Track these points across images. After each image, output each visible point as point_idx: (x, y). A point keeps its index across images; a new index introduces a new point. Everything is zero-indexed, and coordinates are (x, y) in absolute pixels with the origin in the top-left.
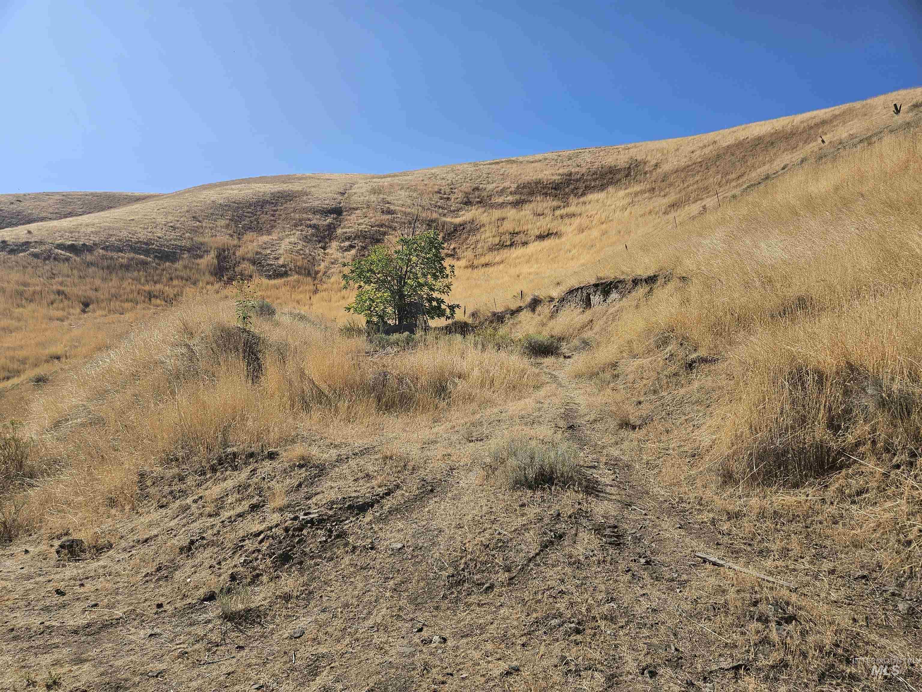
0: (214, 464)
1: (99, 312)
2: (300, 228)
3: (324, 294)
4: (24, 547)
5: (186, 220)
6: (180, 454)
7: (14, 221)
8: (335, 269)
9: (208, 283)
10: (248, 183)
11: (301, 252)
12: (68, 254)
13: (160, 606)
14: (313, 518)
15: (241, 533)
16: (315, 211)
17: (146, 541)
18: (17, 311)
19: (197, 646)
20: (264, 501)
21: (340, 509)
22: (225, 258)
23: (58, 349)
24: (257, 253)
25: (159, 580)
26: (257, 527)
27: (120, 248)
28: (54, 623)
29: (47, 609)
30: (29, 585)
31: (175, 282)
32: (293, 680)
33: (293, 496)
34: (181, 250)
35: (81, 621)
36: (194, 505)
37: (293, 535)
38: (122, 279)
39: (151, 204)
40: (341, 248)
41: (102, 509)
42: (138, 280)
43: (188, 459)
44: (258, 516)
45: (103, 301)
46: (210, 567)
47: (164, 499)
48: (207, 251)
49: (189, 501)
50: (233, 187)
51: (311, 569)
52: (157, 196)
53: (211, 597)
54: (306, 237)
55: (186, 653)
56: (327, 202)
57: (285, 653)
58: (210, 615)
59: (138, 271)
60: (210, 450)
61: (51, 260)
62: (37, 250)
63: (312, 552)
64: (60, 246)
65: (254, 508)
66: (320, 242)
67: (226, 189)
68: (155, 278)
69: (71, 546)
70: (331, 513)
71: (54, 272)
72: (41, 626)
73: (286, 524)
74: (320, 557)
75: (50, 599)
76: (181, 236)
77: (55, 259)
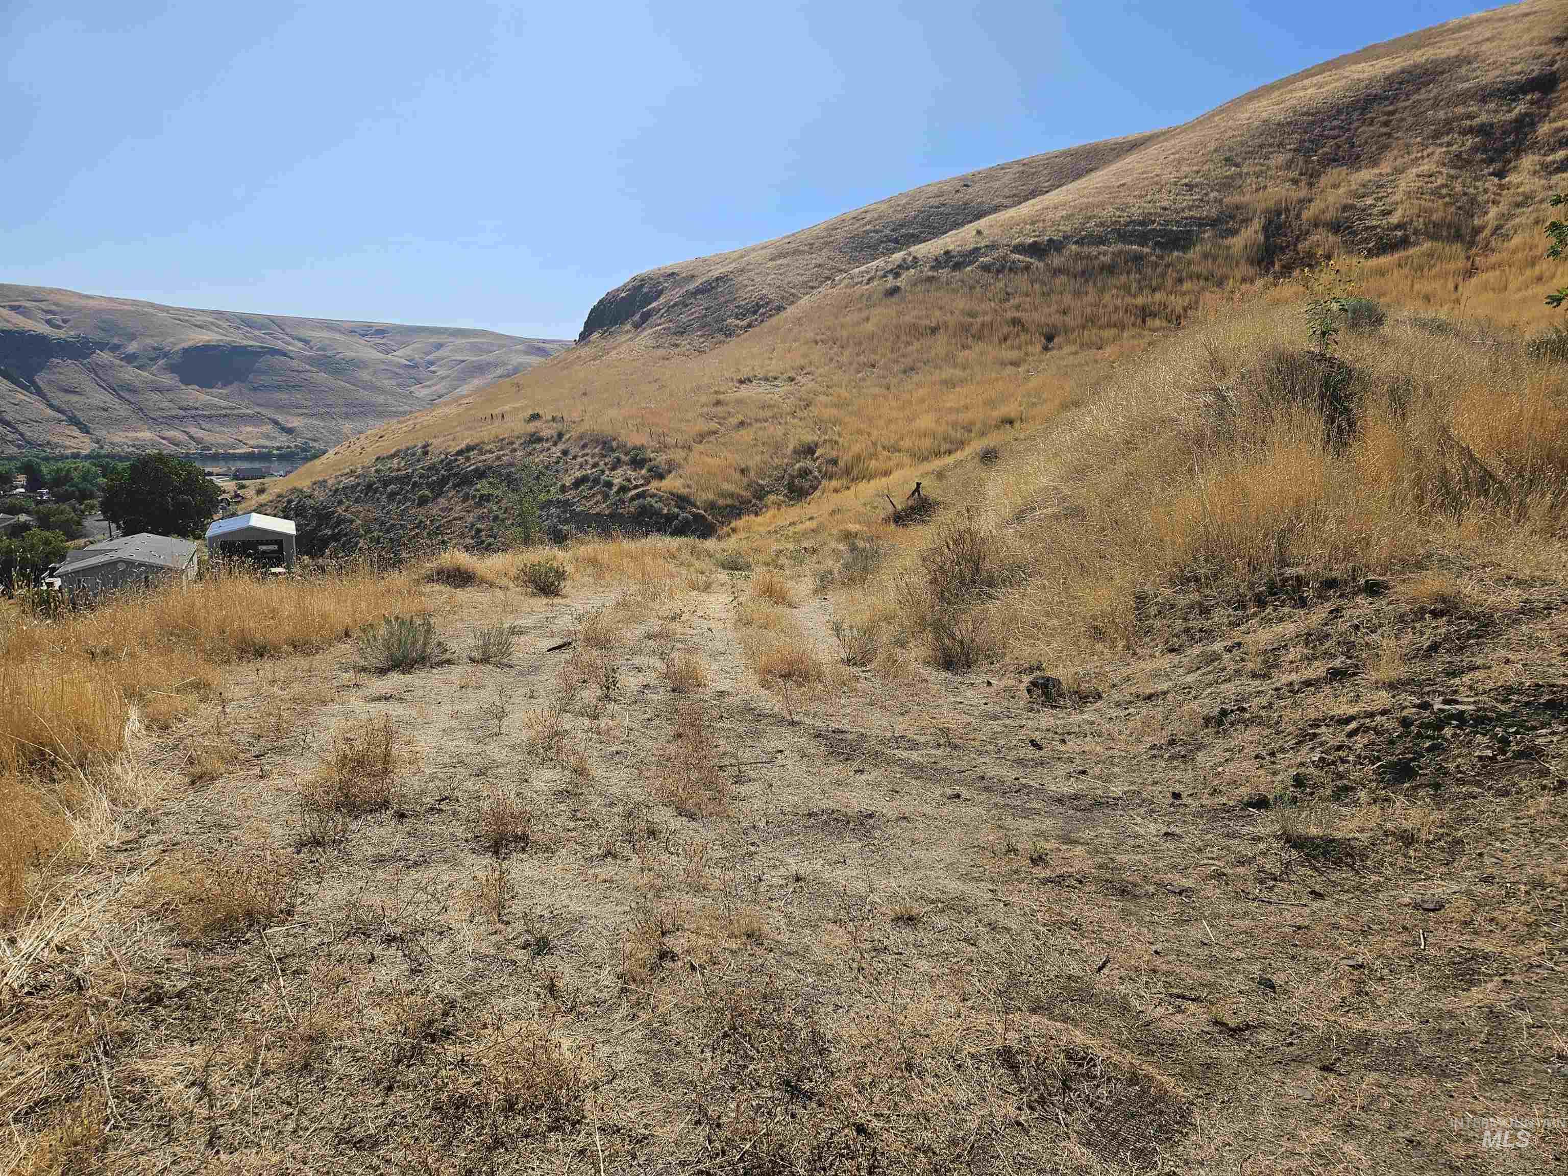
0: (1261, 593)
1: (1067, 349)
2: (1446, 139)
3: (1491, 276)
4: (985, 678)
5: (1212, 167)
6: (1203, 571)
7: (960, 218)
8: (1525, 216)
9: (1244, 280)
10: (1337, 68)
11: (1444, 191)
12: (1028, 259)
13: (1177, 796)
14: (1463, 712)
15: (1312, 714)
16: (1484, 95)
17: (1149, 697)
18: (962, 355)
19: (1241, 870)
20: (1357, 666)
21: (1527, 704)
22: (1279, 227)
23: (1010, 409)
24: (1345, 208)
25: (1172, 758)
26: (1344, 709)
27: (1100, 237)
28: (1031, 783)
29: (1020, 762)
30: (996, 726)
31: (1187, 285)
32: (1423, 976)
33: (1418, 667)
34: (1200, 225)
35: (1068, 788)
36: (1226, 656)
37: (1419, 735)
38: (1102, 290)
39: (1153, 150)
40: (1545, 166)
41: (1084, 642)
42: (1127, 288)
43: (1215, 581)
44: (1347, 690)
45: (1073, 330)
46: (1257, 757)
47: (1175, 639)
48: (1247, 221)
49: (1218, 646)
50: (1305, 82)
51: (1459, 802)
52: (1164, 133)
53: (1261, 803)
54: (1458, 156)
55: (1225, 875)
56: (1518, 68)
57: (1405, 928)
58: (1260, 830)
59: (1128, 273)
60: (1255, 569)
61: (1006, 271)
62: (988, 259)
63: (1460, 772)
64: (1019, 249)
65: (1337, 675)
66: (1491, 161)
67: (1291, 91)
68: (1154, 283)
69: (1046, 687)
70: (1504, 708)
71: (1009, 290)
72: (1016, 782)
73: (1405, 713)
74: (1479, 784)
75: (1024, 751)
76: (1201, 200)
77: (1011, 269)
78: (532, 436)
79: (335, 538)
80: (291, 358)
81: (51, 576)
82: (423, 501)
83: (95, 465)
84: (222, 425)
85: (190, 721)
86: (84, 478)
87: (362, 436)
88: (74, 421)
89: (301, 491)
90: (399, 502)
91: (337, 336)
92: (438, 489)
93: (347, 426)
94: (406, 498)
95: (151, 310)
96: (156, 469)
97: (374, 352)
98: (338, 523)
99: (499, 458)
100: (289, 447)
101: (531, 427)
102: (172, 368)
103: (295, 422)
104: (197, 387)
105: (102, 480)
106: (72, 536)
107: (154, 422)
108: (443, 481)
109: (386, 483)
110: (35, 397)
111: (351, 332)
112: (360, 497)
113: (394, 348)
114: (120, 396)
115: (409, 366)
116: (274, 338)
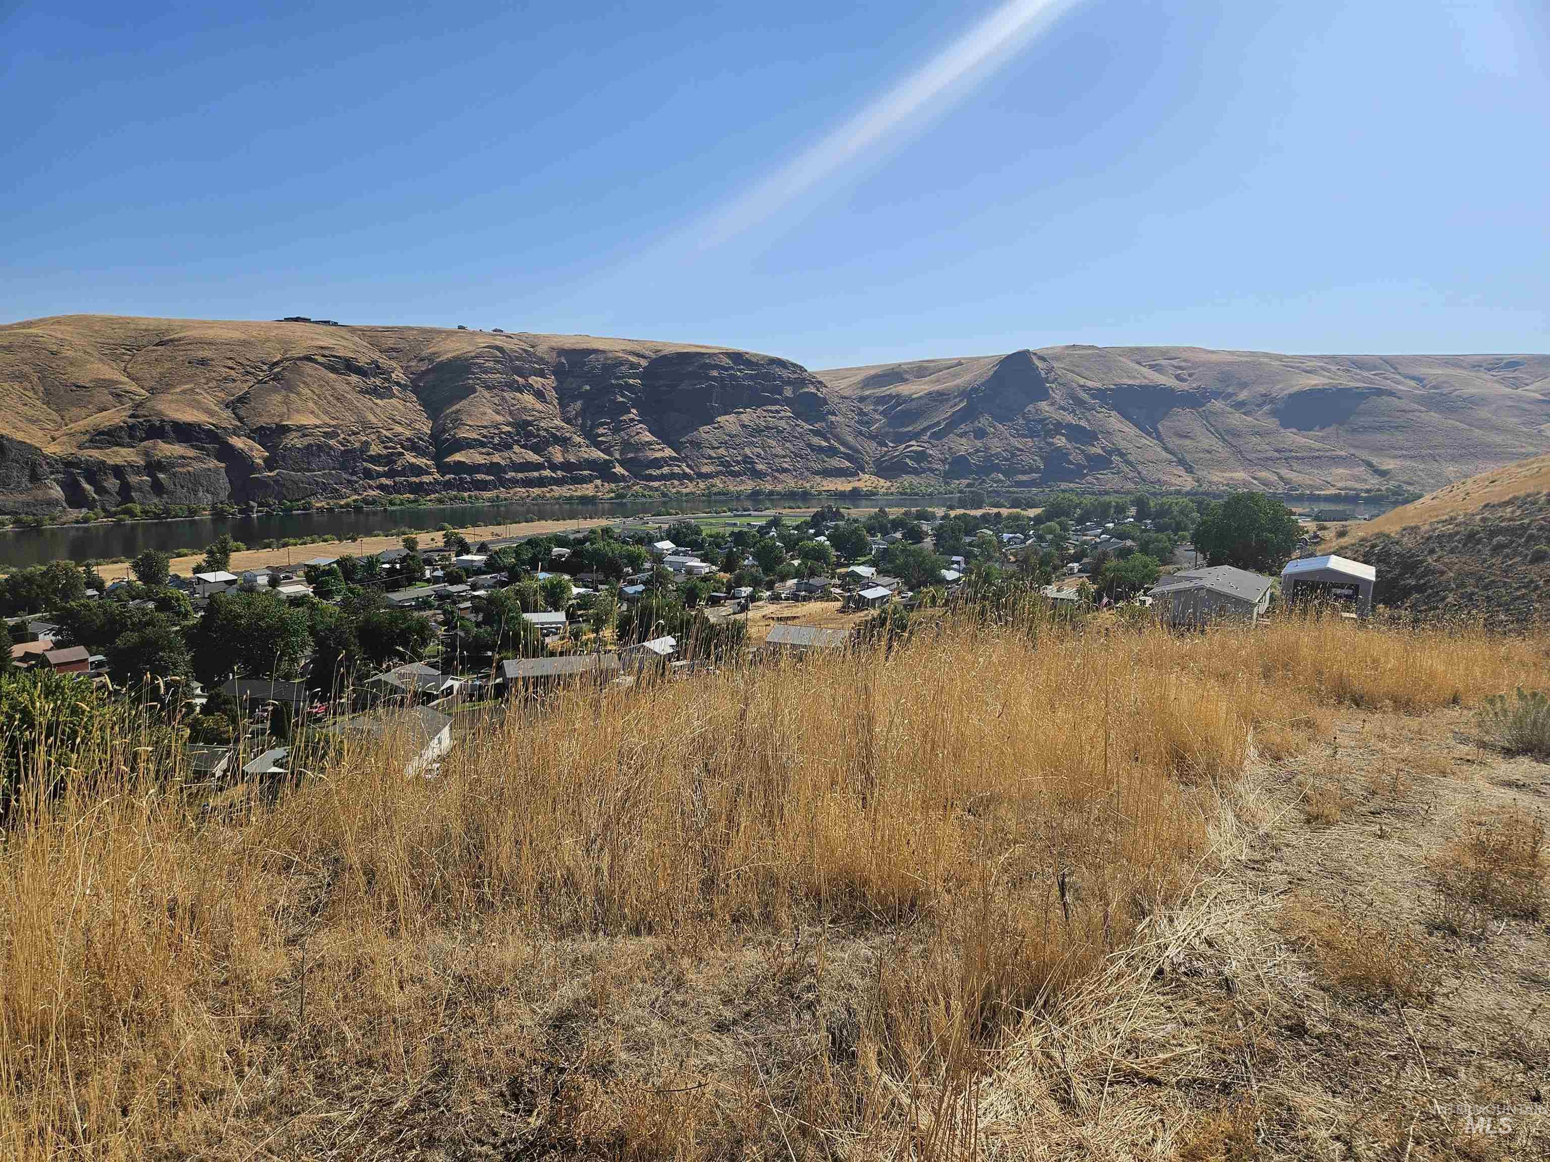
79: (1420, 589)
80: (1399, 398)
81: (1145, 594)
83: (1192, 501)
84: (1312, 466)
85: (1301, 758)
86: (1182, 512)
87: (1469, 481)
88: (1181, 462)
89: (1388, 536)
90: (1507, 556)
91: (1458, 372)
93: (1450, 469)
94: (1515, 553)
95: (1266, 360)
96: (1246, 507)
97: (1497, 386)
98: (1424, 575)
100: (1379, 490)
102: (1274, 413)
103: (1389, 464)
104: (1294, 430)
105: (1195, 515)
106: (1165, 563)
107: (1248, 463)
109: (1493, 533)
110: (1155, 442)
111: (1474, 367)
112: (1457, 547)
113: (1527, 381)
114: (1224, 439)
115: (1543, 401)
116: (1384, 378)
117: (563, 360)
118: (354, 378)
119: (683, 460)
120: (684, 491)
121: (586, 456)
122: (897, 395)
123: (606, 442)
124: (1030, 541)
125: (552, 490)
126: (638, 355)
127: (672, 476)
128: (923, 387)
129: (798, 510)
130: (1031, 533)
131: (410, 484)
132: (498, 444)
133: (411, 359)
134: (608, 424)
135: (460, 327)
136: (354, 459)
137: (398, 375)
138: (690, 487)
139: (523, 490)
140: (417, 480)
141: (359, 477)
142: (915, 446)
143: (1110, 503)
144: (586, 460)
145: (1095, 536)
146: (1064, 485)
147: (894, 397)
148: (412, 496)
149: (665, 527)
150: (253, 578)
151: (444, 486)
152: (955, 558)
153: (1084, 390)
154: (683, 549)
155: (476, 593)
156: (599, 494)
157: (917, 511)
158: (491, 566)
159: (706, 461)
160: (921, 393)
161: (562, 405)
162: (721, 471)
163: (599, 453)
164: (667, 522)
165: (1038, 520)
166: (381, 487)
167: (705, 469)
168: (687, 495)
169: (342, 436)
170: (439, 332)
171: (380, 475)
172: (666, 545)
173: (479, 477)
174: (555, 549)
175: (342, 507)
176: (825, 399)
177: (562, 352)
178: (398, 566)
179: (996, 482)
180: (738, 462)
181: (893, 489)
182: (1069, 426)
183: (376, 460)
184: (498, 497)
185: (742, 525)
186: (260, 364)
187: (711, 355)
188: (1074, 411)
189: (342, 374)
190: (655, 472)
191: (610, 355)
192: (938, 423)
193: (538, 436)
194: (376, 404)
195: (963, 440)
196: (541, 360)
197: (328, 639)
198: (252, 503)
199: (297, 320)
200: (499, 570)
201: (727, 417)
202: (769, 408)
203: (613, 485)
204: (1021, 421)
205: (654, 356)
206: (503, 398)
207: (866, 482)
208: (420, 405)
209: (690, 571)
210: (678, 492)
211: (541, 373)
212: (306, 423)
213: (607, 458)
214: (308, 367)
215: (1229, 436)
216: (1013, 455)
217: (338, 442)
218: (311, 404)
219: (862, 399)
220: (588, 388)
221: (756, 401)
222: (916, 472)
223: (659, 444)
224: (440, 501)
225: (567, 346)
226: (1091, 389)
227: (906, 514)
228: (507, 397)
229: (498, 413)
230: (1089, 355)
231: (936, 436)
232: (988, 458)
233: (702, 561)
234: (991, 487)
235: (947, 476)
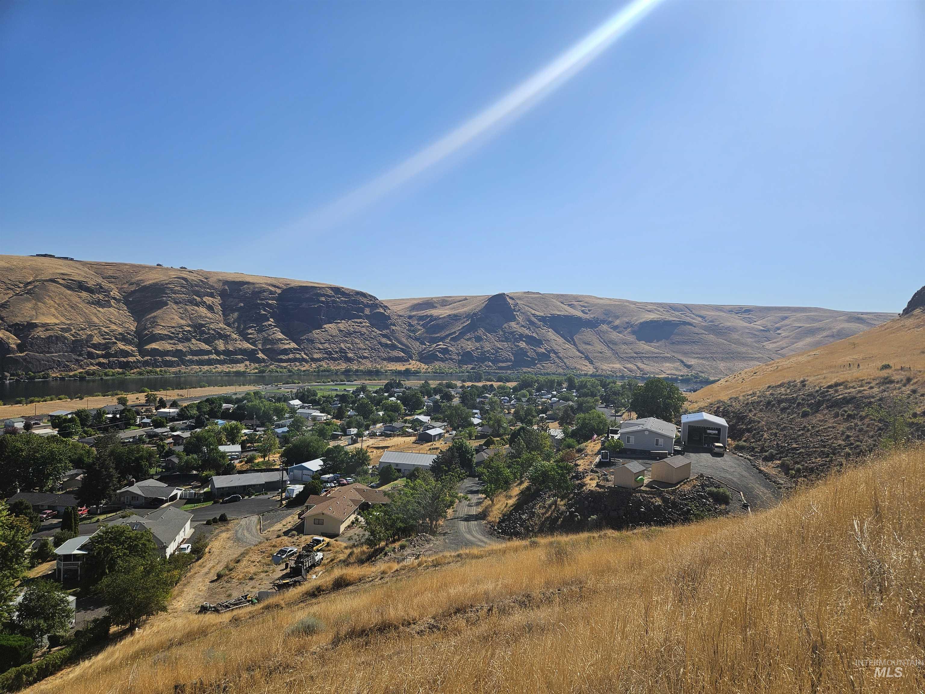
78: (887, 378)
79: (749, 430)
80: (695, 327)
82: (805, 415)
83: (596, 380)
84: (654, 362)
86: (592, 386)
88: (587, 358)
90: (789, 414)
91: (722, 314)
92: (816, 407)
94: (793, 412)
95: (627, 304)
96: (657, 386)
97: (741, 322)
98: (749, 423)
99: (860, 392)
100: (688, 375)
101: (885, 373)
102: (633, 333)
103: (692, 362)
104: (644, 342)
107: (621, 359)
108: (819, 404)
109: (780, 402)
110: (573, 346)
111: (730, 311)
112: (763, 409)
113: (755, 320)
114: (608, 346)
115: (764, 330)
116: (686, 316)
117: (227, 288)
118: (84, 294)
119: (302, 350)
120: (303, 369)
121: (240, 347)
122: (431, 316)
123: (253, 338)
124: (513, 401)
125: (216, 367)
126: (275, 286)
127: (295, 360)
128: (445, 311)
129: (374, 381)
130: (513, 396)
131: (120, 362)
132: (181, 338)
133: (124, 283)
134: (253, 327)
135: (158, 265)
136: (81, 346)
137: (115, 293)
138: (306, 367)
139: (197, 367)
140: (125, 360)
141: (85, 358)
142: (442, 345)
143: (554, 380)
144: (240, 349)
145: (548, 399)
146: (525, 370)
147: (429, 316)
148: (121, 370)
149: (295, 391)
150: (12, 424)
151: (143, 364)
152: (475, 411)
153: (535, 317)
154: (307, 405)
155: (175, 433)
156: (248, 370)
157: (446, 383)
158: (182, 416)
159: (317, 351)
160: (445, 315)
161: (225, 315)
162: (326, 357)
163: (249, 345)
164: (294, 388)
165: (515, 389)
166: (99, 364)
167: (316, 356)
168: (304, 371)
169: (74, 331)
170: (144, 267)
171: (98, 356)
172: (296, 402)
173: (168, 358)
174: (224, 405)
175: (70, 377)
176: (389, 316)
177: (226, 283)
178: (118, 416)
179: (487, 367)
180: (337, 352)
181: (429, 370)
182: (527, 336)
183: (96, 346)
184: (180, 371)
185: (341, 390)
186: (17, 283)
187: (320, 288)
188: (529, 328)
189: (76, 291)
190: (284, 357)
191: (257, 286)
192: (455, 332)
193: (209, 333)
194: (98, 311)
195: (469, 343)
196: (212, 287)
197: (95, 464)
198: (6, 374)
199: (45, 256)
200: (188, 418)
201: (330, 325)
202: (356, 320)
203: (257, 365)
204: (501, 333)
205: (285, 287)
206: (186, 310)
207: (414, 365)
208: (129, 312)
209: (314, 418)
210: (298, 370)
211: (212, 295)
212: (48, 322)
213: (254, 348)
214: (52, 287)
215: (609, 343)
216: (497, 352)
217: (71, 334)
218: (53, 310)
219: (410, 317)
220: (242, 305)
221: (348, 316)
222: (442, 360)
223: (287, 340)
224: (140, 374)
225: (230, 278)
226: (538, 316)
227: (440, 384)
228: (189, 309)
229: (182, 319)
230: (535, 297)
231: (454, 339)
232: (483, 353)
233: (321, 412)
234: (485, 369)
235: (461, 363)
